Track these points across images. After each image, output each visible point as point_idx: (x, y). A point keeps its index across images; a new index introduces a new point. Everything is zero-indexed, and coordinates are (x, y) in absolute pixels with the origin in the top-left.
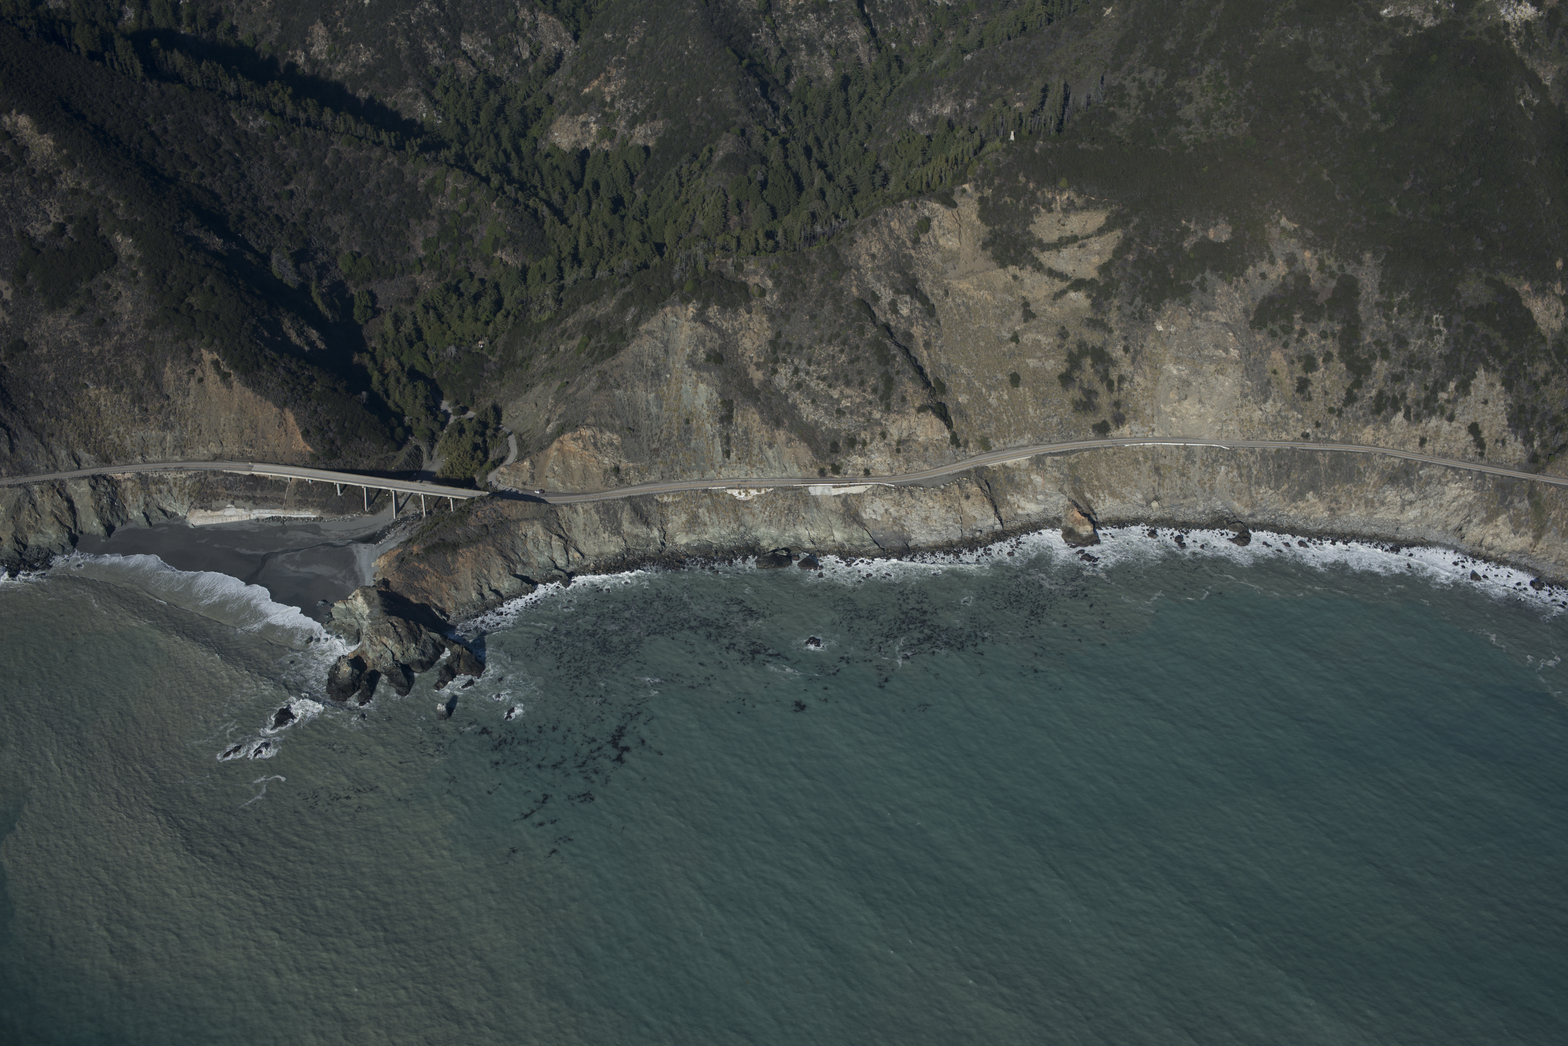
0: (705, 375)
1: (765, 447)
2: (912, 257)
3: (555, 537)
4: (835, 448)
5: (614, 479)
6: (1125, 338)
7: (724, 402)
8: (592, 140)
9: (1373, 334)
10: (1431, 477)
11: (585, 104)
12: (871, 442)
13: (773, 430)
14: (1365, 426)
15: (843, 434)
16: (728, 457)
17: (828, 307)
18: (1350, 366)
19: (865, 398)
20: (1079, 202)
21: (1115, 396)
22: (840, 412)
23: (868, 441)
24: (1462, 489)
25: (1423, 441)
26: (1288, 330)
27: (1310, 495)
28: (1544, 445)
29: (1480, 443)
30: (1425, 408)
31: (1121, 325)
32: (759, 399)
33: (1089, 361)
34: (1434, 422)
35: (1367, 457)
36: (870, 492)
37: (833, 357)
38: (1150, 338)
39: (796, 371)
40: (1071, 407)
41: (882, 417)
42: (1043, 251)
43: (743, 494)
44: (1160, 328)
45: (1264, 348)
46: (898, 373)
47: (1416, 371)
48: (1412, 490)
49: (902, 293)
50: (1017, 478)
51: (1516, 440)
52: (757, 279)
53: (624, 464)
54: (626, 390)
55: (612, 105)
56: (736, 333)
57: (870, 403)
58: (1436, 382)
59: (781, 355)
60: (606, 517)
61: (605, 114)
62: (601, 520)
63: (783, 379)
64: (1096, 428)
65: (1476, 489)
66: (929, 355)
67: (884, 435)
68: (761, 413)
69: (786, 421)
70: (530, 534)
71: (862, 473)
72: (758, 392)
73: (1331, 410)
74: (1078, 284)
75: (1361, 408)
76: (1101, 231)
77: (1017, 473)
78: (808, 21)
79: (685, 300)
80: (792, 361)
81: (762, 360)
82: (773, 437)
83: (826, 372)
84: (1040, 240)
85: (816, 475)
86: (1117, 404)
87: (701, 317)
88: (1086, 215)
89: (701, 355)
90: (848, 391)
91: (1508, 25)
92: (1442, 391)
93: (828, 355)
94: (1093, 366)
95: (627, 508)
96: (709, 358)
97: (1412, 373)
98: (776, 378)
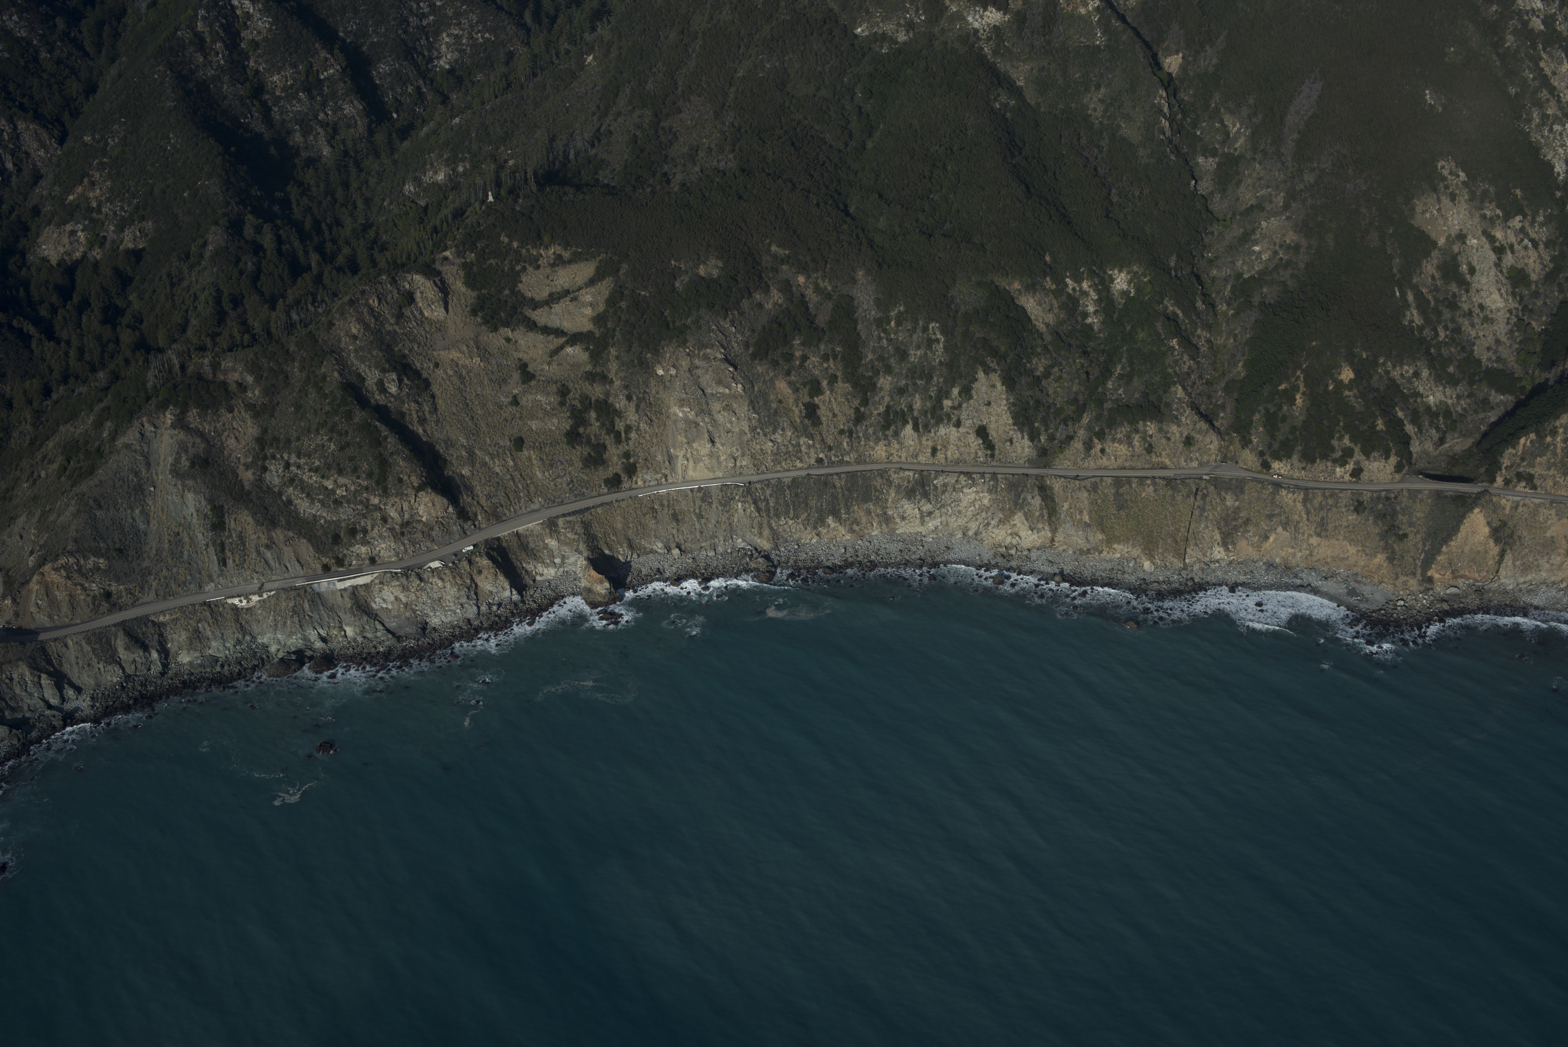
0: (190, 483)
1: (262, 549)
2: (396, 333)
3: (44, 676)
4: (336, 540)
5: (105, 605)
6: (626, 387)
7: (214, 509)
8: (82, 249)
9: (874, 351)
10: (945, 485)
11: (70, 213)
12: (373, 529)
13: (269, 531)
14: (876, 444)
15: (343, 525)
16: (225, 564)
17: (313, 394)
18: (855, 385)
19: (360, 485)
20: (566, 255)
21: (623, 448)
22: (337, 503)
23: (369, 528)
24: (977, 492)
25: (934, 451)
26: (789, 357)
27: (830, 520)
28: (1051, 438)
29: (989, 446)
30: (933, 417)
31: (622, 374)
32: (251, 500)
33: (593, 415)
34: (942, 431)
35: (882, 473)
36: (377, 581)
37: (323, 446)
38: (653, 382)
39: (287, 465)
40: (581, 465)
41: (380, 501)
42: (534, 309)
43: (245, 602)
44: (660, 372)
45: (767, 378)
46: (391, 454)
47: (919, 382)
48: (929, 501)
49: (389, 371)
50: (531, 545)
51: (1023, 438)
52: (236, 376)
53: (114, 587)
54: (108, 510)
55: (99, 210)
56: (220, 435)
57: (367, 488)
58: (940, 391)
59: (270, 451)
60: (97, 646)
61: (92, 220)
62: (94, 650)
63: (274, 476)
64: (607, 482)
65: (990, 491)
66: (425, 431)
67: (385, 520)
68: (254, 515)
69: (282, 519)
70: (15, 676)
71: (367, 562)
72: (249, 493)
73: (842, 432)
74: (575, 339)
75: (871, 425)
76: (592, 282)
77: (530, 539)
78: (300, 100)
79: (162, 408)
80: (282, 457)
81: (250, 460)
82: (270, 538)
83: (317, 463)
84: (532, 299)
85: (319, 570)
86: (627, 455)
87: (180, 423)
88: (574, 267)
89: (185, 463)
90: (342, 480)
91: (976, 31)
92: (947, 398)
93: (318, 445)
94: (598, 420)
95: (121, 634)
96: (193, 465)
97: (915, 384)
98: (267, 476)
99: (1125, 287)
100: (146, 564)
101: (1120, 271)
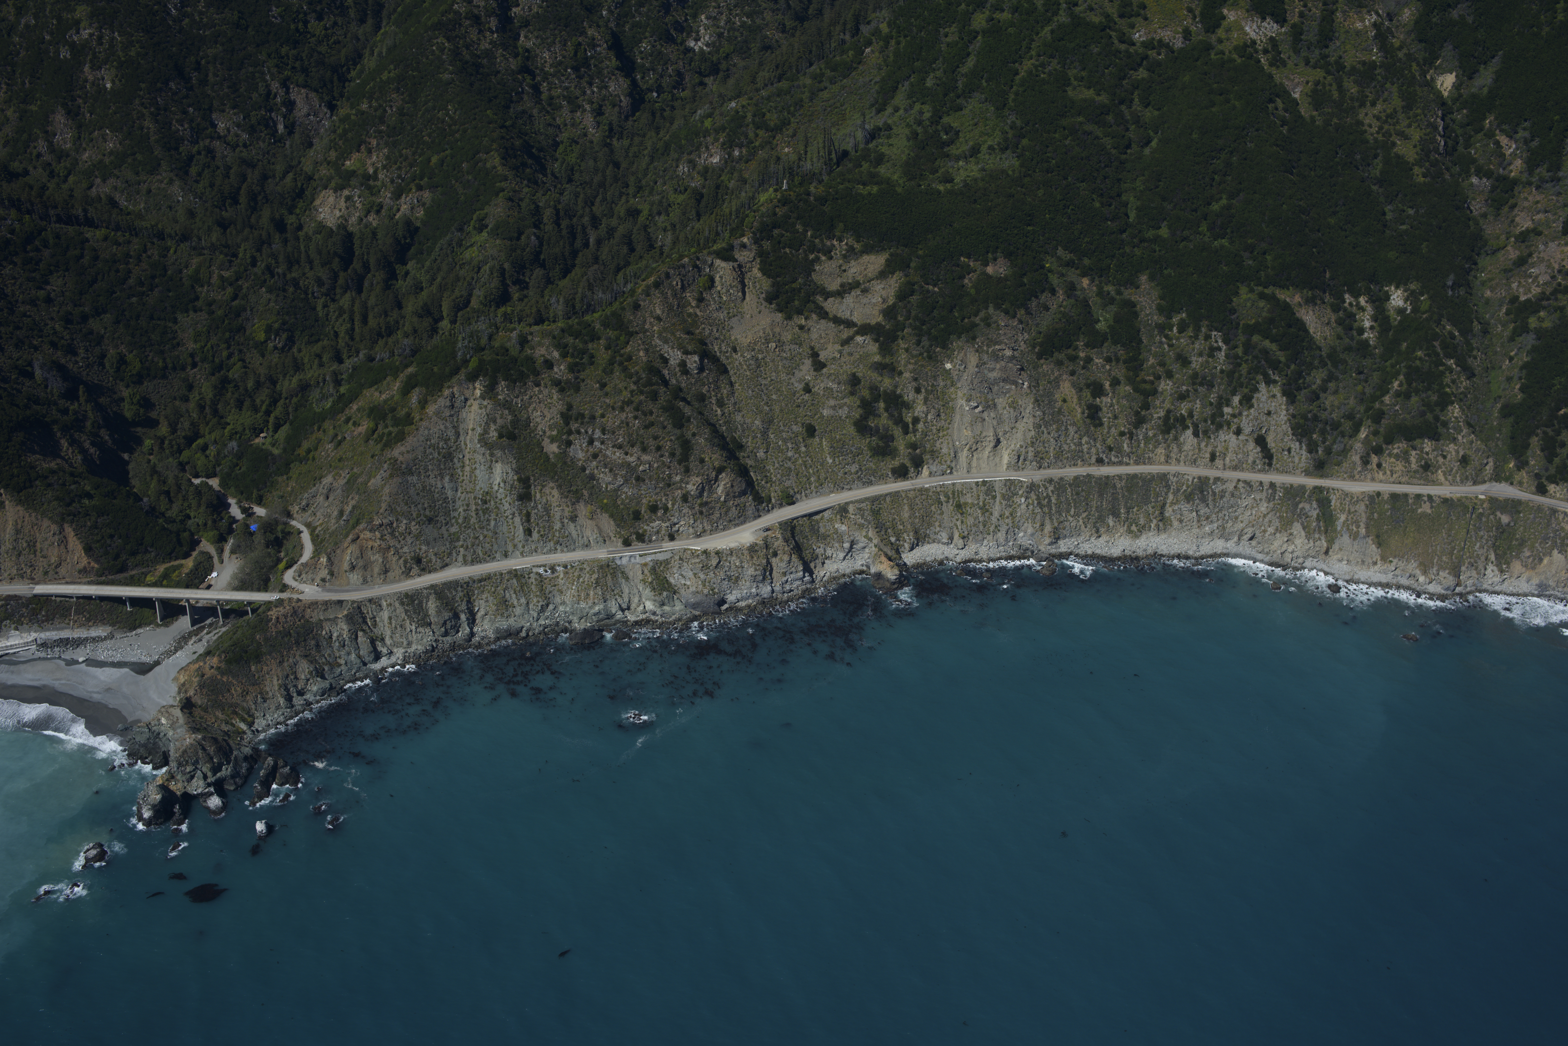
0: (499, 453)
1: (566, 521)
2: (696, 315)
3: (360, 634)
4: (637, 516)
5: (416, 568)
6: (916, 379)
7: (520, 480)
8: (357, 214)
9: (1155, 356)
10: (1223, 491)
11: (347, 178)
12: (673, 507)
13: (573, 504)
14: (1156, 447)
15: (644, 501)
16: (530, 535)
17: (618, 373)
18: (1136, 389)
19: (663, 462)
20: (858, 247)
21: (911, 438)
22: (640, 479)
23: (670, 505)
24: (1255, 500)
25: (1213, 457)
26: (1073, 359)
27: (1110, 519)
28: (1329, 450)
29: (1267, 454)
30: (1212, 423)
32: (556, 473)
33: (882, 405)
34: (1222, 437)
35: (1161, 477)
36: (677, 558)
37: (628, 424)
38: (941, 376)
39: (591, 441)
40: (869, 454)
41: (681, 479)
42: (827, 299)
43: (549, 572)
44: (948, 366)
45: (1052, 377)
46: (694, 435)
47: (1200, 389)
48: (1207, 505)
49: (691, 354)
50: (822, 530)
51: (1301, 448)
52: (542, 351)
53: (424, 551)
54: (419, 476)
55: (375, 177)
56: (526, 408)
57: (669, 467)
58: (1220, 398)
59: (574, 426)
60: (410, 608)
61: (368, 187)
62: (406, 611)
63: (578, 450)
64: (895, 470)
65: (1267, 500)
66: (723, 414)
67: (685, 498)
68: (559, 487)
69: (585, 493)
70: (334, 633)
71: (667, 538)
72: (554, 465)
73: (1122, 434)
74: (864, 329)
75: (1151, 429)
76: (883, 275)
77: (821, 524)
78: (568, 77)
79: (472, 378)
80: (586, 432)
81: (555, 433)
82: (574, 510)
83: (621, 440)
84: (823, 288)
85: (621, 544)
86: (914, 446)
87: (489, 394)
88: (866, 258)
89: (493, 434)
90: (646, 458)
91: (1254, 42)
92: (1228, 406)
93: (622, 422)
94: (886, 410)
95: (432, 598)
96: (501, 436)
97: (1196, 390)
98: (571, 451)
99: (1401, 303)
100: (453, 530)
101: (1397, 287)
